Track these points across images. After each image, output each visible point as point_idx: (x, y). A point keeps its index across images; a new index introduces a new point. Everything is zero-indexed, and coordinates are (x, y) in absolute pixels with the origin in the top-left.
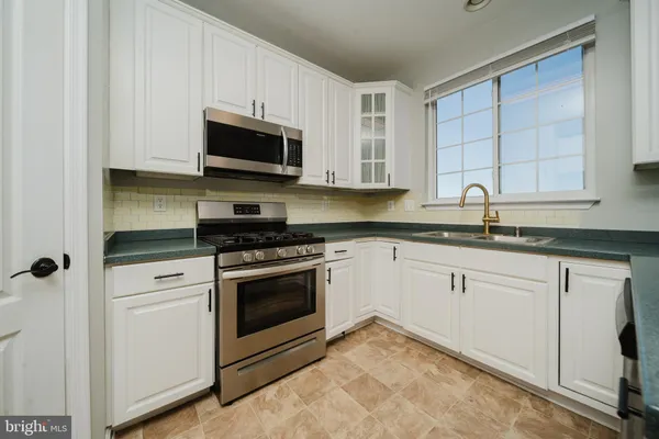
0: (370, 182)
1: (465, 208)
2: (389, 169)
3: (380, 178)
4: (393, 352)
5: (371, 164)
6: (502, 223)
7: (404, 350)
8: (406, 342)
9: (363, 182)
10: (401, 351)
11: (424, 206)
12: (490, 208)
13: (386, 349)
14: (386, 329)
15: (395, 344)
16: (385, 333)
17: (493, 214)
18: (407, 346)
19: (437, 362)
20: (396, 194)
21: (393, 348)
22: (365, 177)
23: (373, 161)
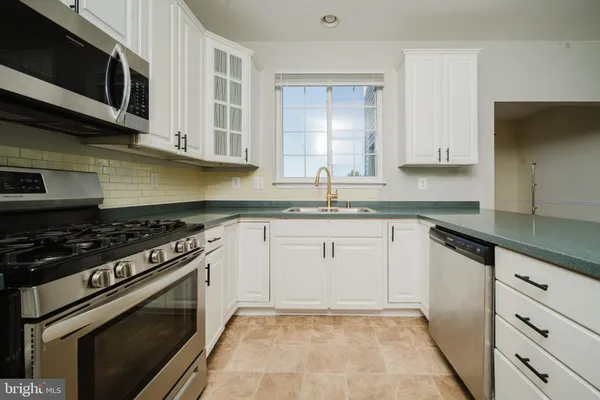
0: (225, 154)
1: (319, 186)
2: (245, 143)
3: (236, 152)
4: (274, 336)
5: (225, 133)
6: (339, 199)
7: (281, 329)
8: (278, 321)
9: (217, 153)
10: (279, 332)
11: (274, 184)
12: (332, 187)
13: (266, 337)
14: (250, 318)
15: (269, 328)
16: (253, 322)
17: (333, 192)
18: (281, 324)
19: (311, 325)
20: (247, 170)
21: (271, 333)
22: (219, 148)
23: (228, 131)
